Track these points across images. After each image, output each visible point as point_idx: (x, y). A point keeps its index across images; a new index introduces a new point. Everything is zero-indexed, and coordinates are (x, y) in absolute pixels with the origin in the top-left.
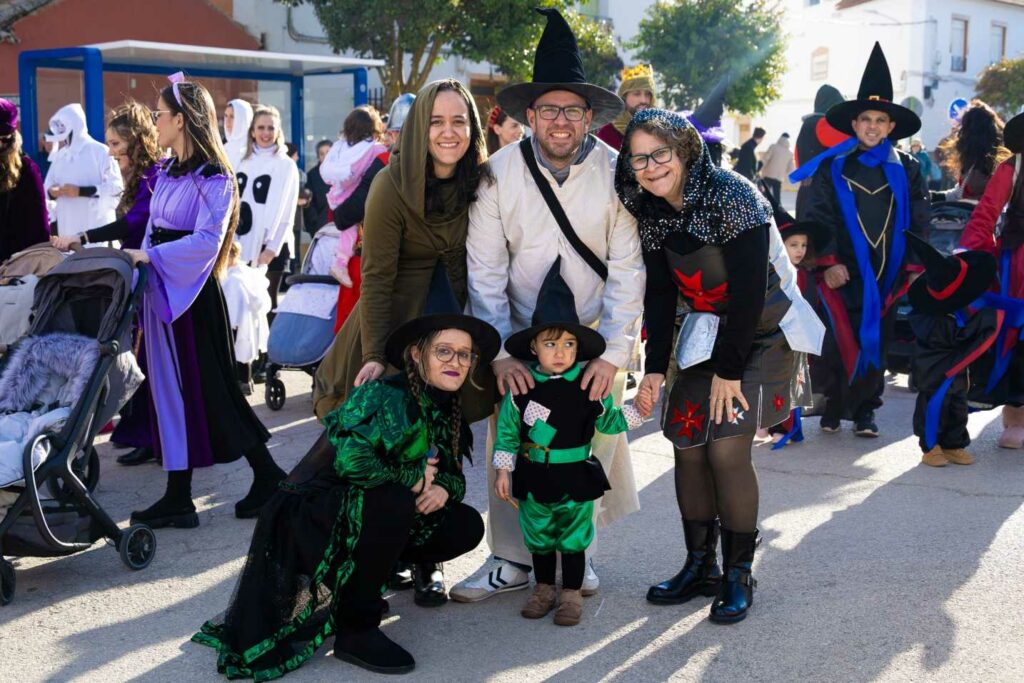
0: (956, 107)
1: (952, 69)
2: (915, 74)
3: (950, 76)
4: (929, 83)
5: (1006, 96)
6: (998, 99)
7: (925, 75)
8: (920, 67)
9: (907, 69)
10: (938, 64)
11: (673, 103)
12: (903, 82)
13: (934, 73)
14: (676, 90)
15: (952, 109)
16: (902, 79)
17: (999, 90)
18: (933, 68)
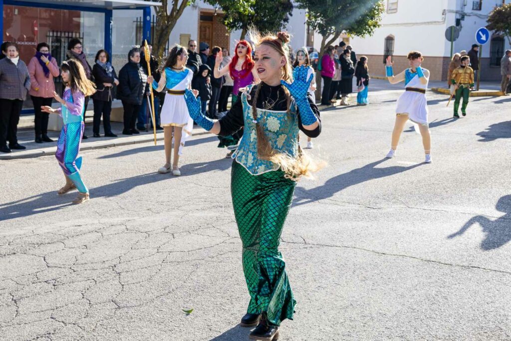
0: (480, 33)
1: (473, 9)
2: (451, 11)
3: (472, 13)
4: (459, 17)
5: (506, 26)
6: (502, 27)
7: (457, 12)
8: (454, 8)
9: (446, 9)
10: (465, 5)
11: (317, 28)
12: (444, 16)
13: (462, 11)
14: (319, 21)
15: (478, 34)
16: (443, 14)
17: (502, 22)
18: (462, 8)
